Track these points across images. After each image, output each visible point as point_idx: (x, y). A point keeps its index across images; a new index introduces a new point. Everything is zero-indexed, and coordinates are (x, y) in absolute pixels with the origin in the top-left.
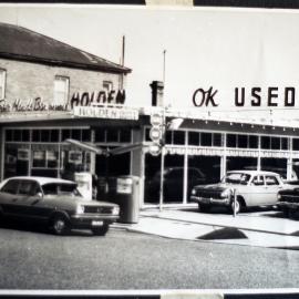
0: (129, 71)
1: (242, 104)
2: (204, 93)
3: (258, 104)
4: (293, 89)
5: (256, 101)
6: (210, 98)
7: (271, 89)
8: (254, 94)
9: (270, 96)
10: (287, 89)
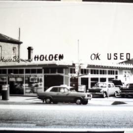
0: (22, 43)
1: (110, 59)
2: (95, 55)
3: (117, 59)
4: (129, 54)
5: (116, 58)
6: (98, 57)
7: (121, 54)
8: (115, 56)
9: (121, 56)
10: (127, 54)
